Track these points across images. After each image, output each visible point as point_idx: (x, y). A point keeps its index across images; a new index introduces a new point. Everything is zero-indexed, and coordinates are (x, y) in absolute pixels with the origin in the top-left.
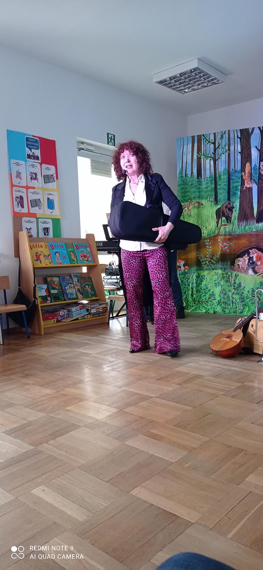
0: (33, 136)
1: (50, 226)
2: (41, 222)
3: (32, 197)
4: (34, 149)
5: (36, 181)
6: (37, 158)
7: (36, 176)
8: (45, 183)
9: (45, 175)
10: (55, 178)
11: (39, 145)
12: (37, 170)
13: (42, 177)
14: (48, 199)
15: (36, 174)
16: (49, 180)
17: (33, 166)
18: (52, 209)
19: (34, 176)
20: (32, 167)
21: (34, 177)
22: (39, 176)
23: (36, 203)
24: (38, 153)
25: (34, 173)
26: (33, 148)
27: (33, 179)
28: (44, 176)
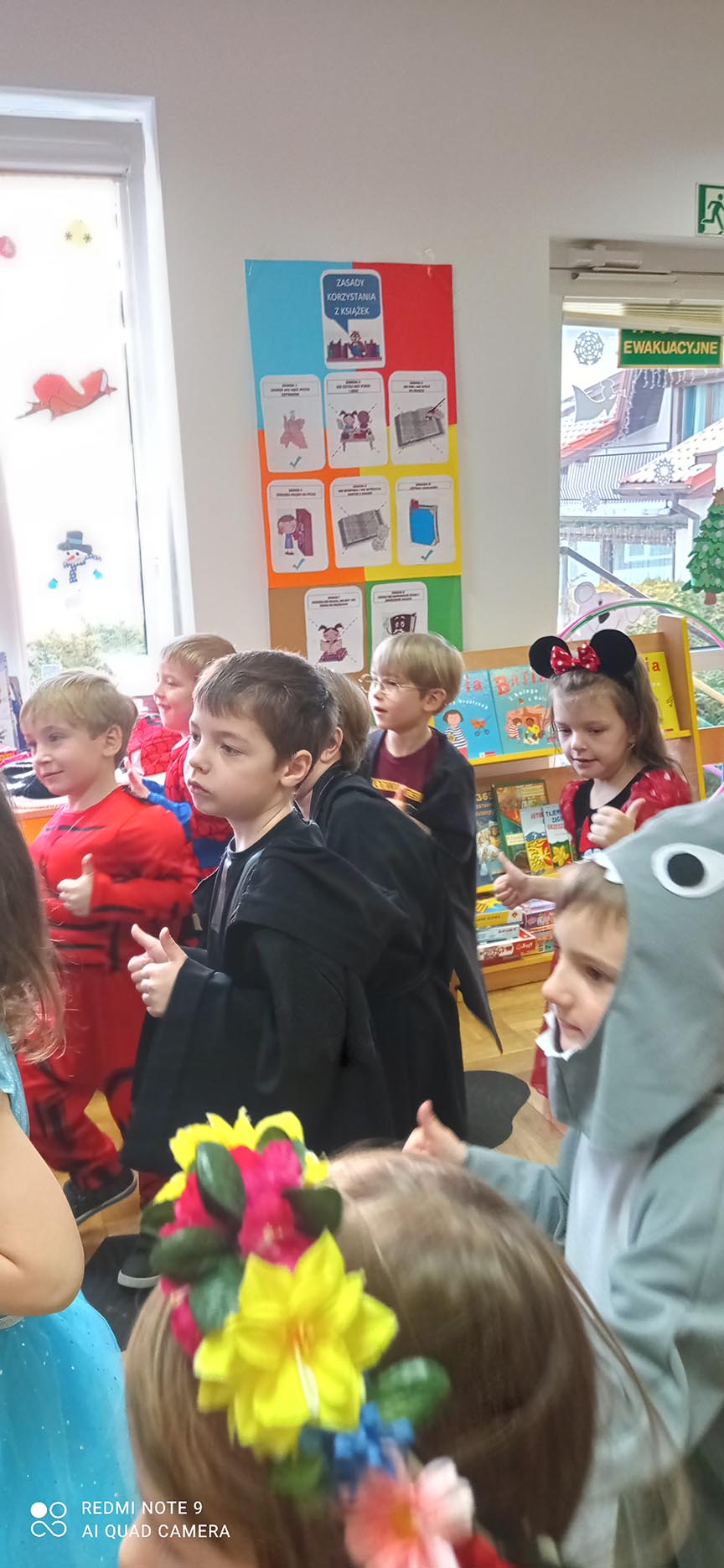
0: (356, 265)
1: (419, 607)
2: (380, 597)
3: (346, 507)
4: (360, 317)
5: (363, 445)
6: (372, 351)
7: (364, 425)
8: (401, 444)
9: (404, 415)
10: (445, 421)
11: (377, 296)
12: (370, 400)
13: (388, 425)
14: (414, 504)
15: (364, 417)
16: (418, 430)
17: (353, 386)
18: (430, 544)
19: (357, 424)
20: (347, 390)
21: (357, 429)
22: (377, 424)
23: (362, 528)
24: (372, 330)
25: (355, 413)
26: (353, 317)
27: (351, 437)
28: (397, 419)
